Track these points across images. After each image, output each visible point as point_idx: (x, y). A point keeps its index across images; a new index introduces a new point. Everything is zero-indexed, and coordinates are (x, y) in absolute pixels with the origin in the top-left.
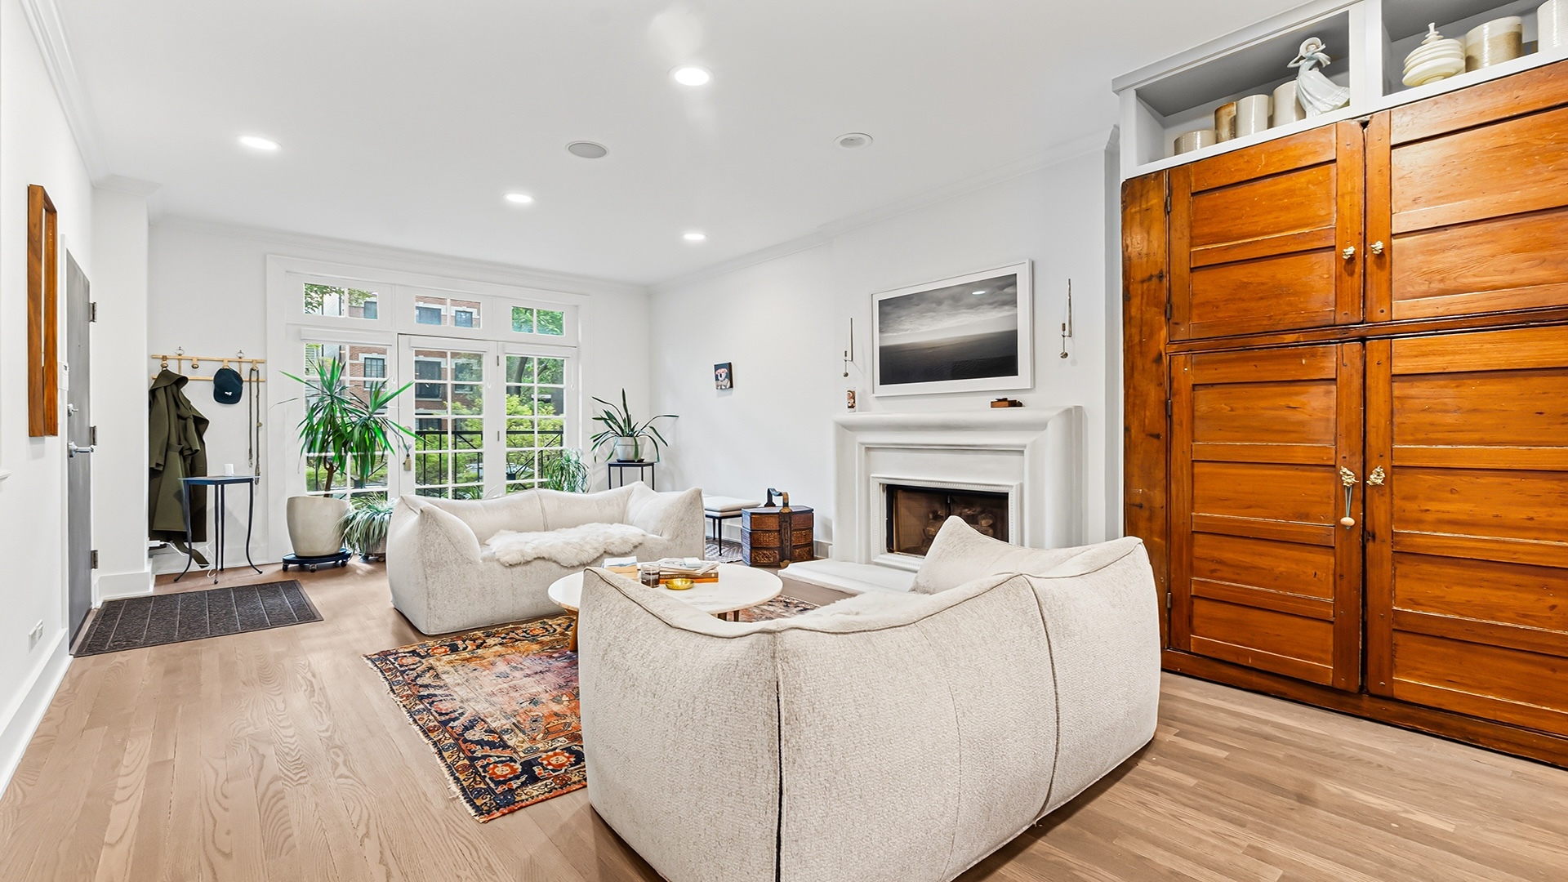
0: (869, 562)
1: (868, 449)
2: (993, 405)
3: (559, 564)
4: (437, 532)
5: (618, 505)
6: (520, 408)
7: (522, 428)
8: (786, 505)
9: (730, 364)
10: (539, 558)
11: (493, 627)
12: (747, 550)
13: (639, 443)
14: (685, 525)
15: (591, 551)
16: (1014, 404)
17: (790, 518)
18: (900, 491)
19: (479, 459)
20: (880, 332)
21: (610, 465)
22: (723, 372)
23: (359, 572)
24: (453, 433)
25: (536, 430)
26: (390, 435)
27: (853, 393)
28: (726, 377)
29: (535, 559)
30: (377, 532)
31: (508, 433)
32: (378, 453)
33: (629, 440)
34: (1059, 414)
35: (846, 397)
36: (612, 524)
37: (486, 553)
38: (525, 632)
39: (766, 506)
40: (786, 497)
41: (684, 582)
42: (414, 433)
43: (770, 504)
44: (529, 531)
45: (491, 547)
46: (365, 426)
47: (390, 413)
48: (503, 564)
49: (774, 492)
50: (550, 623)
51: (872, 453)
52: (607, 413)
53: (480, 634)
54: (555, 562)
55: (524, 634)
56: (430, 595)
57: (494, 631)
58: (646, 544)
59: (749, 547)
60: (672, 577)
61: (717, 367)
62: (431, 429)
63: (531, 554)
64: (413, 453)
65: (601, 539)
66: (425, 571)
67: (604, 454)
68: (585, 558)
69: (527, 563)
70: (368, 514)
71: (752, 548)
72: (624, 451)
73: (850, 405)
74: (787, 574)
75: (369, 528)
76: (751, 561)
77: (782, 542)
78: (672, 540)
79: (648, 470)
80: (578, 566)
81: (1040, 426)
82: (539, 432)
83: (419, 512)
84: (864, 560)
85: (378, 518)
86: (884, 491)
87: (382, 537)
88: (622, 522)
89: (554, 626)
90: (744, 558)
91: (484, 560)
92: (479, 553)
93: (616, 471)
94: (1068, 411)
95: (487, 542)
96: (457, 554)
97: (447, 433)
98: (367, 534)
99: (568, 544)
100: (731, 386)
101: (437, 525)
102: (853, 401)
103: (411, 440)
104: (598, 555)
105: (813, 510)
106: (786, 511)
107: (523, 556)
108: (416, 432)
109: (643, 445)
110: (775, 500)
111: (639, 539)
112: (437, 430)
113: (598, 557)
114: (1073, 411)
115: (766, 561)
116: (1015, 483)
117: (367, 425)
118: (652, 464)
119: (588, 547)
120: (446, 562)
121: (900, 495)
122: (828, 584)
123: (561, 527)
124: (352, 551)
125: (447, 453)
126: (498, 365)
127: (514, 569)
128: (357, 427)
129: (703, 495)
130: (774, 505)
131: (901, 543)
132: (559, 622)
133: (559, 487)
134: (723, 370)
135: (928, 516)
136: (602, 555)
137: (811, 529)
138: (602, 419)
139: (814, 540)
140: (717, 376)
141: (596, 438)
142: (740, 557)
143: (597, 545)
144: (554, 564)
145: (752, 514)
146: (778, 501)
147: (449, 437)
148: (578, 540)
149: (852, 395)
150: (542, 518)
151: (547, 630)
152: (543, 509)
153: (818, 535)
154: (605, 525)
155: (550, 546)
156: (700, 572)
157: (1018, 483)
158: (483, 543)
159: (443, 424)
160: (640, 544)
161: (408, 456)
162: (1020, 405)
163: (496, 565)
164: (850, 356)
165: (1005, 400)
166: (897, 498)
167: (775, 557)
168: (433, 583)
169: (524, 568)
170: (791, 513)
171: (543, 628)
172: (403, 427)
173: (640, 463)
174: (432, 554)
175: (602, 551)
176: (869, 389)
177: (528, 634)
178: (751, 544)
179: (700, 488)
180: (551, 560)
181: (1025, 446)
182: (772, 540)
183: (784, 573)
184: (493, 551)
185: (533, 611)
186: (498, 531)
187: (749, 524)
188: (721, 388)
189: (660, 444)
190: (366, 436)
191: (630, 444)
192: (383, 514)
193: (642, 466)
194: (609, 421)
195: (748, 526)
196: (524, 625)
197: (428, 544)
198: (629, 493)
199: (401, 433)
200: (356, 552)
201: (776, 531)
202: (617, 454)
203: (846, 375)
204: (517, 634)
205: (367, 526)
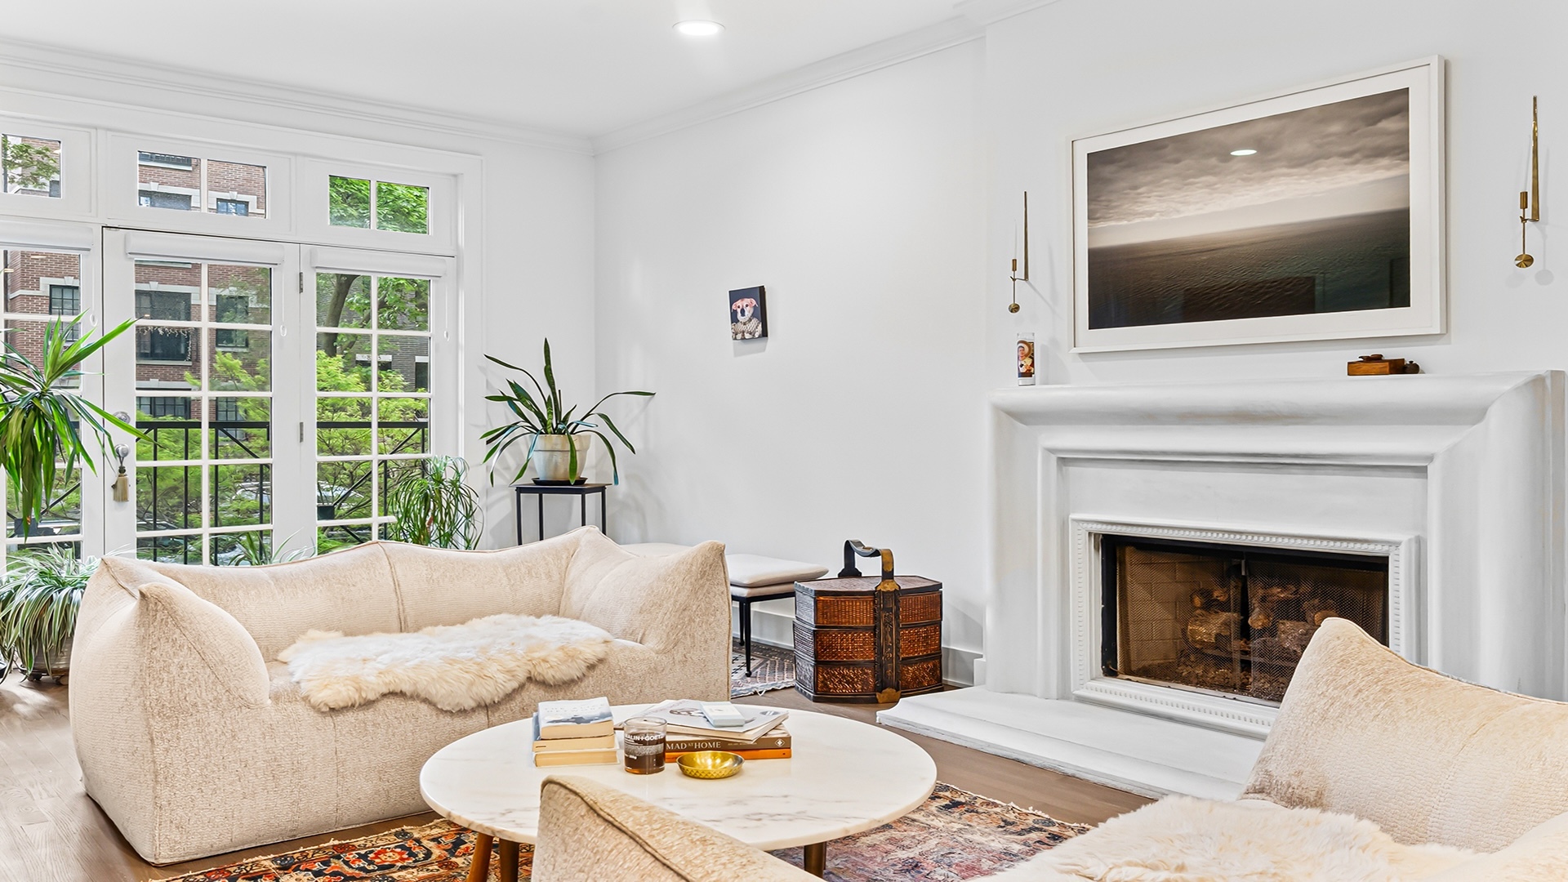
0: (1064, 695)
1: (1063, 461)
2: (1353, 369)
3: (435, 705)
4: (174, 641)
5: (549, 576)
6: (342, 378)
7: (342, 417)
8: (888, 575)
9: (762, 289)
10: (392, 694)
11: (293, 843)
12: (807, 665)
13: (577, 446)
14: (691, 620)
15: (500, 677)
16: (1400, 367)
17: (897, 602)
18: (1129, 550)
19: (264, 473)
20: (1090, 218)
21: (520, 490)
22: (748, 305)
23: (19, 707)
24: (211, 425)
25: (374, 419)
26: (85, 429)
27: (1031, 345)
28: (753, 315)
29: (384, 695)
30: (57, 627)
31: (321, 425)
32: (60, 466)
33: (557, 440)
34: (1517, 389)
35: (1015, 353)
36: (539, 616)
37: (280, 682)
38: (364, 857)
39: (842, 575)
40: (887, 558)
41: (718, 761)
42: (133, 424)
43: (850, 571)
44: (367, 632)
45: (291, 668)
46: (33, 411)
47: (85, 387)
48: (316, 709)
49: (860, 549)
50: (416, 835)
51: (1073, 470)
52: (514, 386)
53: (267, 863)
54: (425, 701)
55: (362, 863)
56: (160, 778)
57: (296, 854)
58: (612, 660)
59: (811, 660)
60: (692, 747)
61: (735, 296)
62: (169, 418)
63: (375, 685)
64: (132, 464)
65: (520, 651)
66: (148, 726)
67: (507, 468)
68: (488, 692)
69: (368, 704)
70: (40, 590)
71: (819, 663)
72: (548, 462)
73: (1023, 370)
74: (896, 719)
75: (40, 618)
76: (815, 692)
77: (879, 650)
78: (665, 652)
79: (592, 499)
80: (473, 710)
81: (1472, 414)
82: (380, 425)
83: (138, 595)
84: (1054, 692)
85: (59, 597)
86: (1097, 549)
87: (65, 637)
88: (556, 613)
89: (425, 843)
90: (800, 682)
91: (276, 698)
92: (261, 681)
93: (530, 501)
94: (1538, 382)
95: (282, 656)
96: (219, 687)
97: (198, 425)
98: (37, 631)
99: (452, 662)
100: (765, 334)
101: (176, 625)
102: (1028, 361)
103: (126, 440)
104: (515, 685)
105: (940, 586)
106: (889, 587)
107: (359, 690)
108: (140, 425)
109: (585, 450)
110: (860, 563)
111: (599, 651)
112: (180, 419)
113: (514, 691)
114: (1548, 382)
115: (847, 690)
116: (1404, 537)
117: (36, 409)
118: (601, 489)
119: (493, 669)
120: (195, 705)
121: (1130, 556)
122: (989, 745)
123: (436, 624)
124: (7, 664)
125: (199, 467)
126: (301, 290)
127: (340, 718)
128: (17, 414)
129: (727, 558)
130: (858, 575)
131: (1133, 656)
132: (435, 832)
133: (421, 538)
134: (747, 301)
135: (1192, 601)
136: (522, 687)
137: (938, 624)
138: (504, 398)
139: (942, 646)
140: (734, 314)
141: (492, 437)
142: (789, 679)
143: (512, 665)
144: (424, 707)
145: (818, 593)
146: (870, 567)
147: (205, 433)
148: (472, 655)
149: (1028, 350)
150: (394, 605)
151: (412, 854)
152: (397, 585)
153: (952, 638)
154: (524, 618)
155: (414, 668)
156: (751, 736)
157: (1411, 535)
158: (272, 656)
159: (194, 408)
160: (601, 661)
161: (122, 470)
162: (1413, 369)
163: (301, 708)
164: (1022, 269)
165: (1378, 358)
166: (1123, 563)
167: (865, 682)
168: (167, 750)
169: (361, 715)
170: (898, 592)
171: (403, 847)
172: (111, 413)
173: (578, 486)
174: (164, 690)
175: (522, 676)
176: (1065, 336)
177: (371, 863)
178: (816, 655)
179: (721, 542)
180: (418, 696)
181: (1431, 458)
182: (860, 648)
183: (889, 718)
184: (295, 679)
185: (379, 807)
186: (304, 633)
187: (812, 614)
188: (743, 339)
189: (619, 447)
190: (36, 430)
191: (559, 447)
192: (69, 589)
193: (583, 492)
194: (518, 404)
195: (809, 616)
196: (361, 841)
197: (157, 666)
198: (572, 552)
199: (109, 426)
200: (14, 665)
201: (866, 629)
202: (533, 469)
203: (1015, 309)
204: (346, 863)
205: (36, 613)
